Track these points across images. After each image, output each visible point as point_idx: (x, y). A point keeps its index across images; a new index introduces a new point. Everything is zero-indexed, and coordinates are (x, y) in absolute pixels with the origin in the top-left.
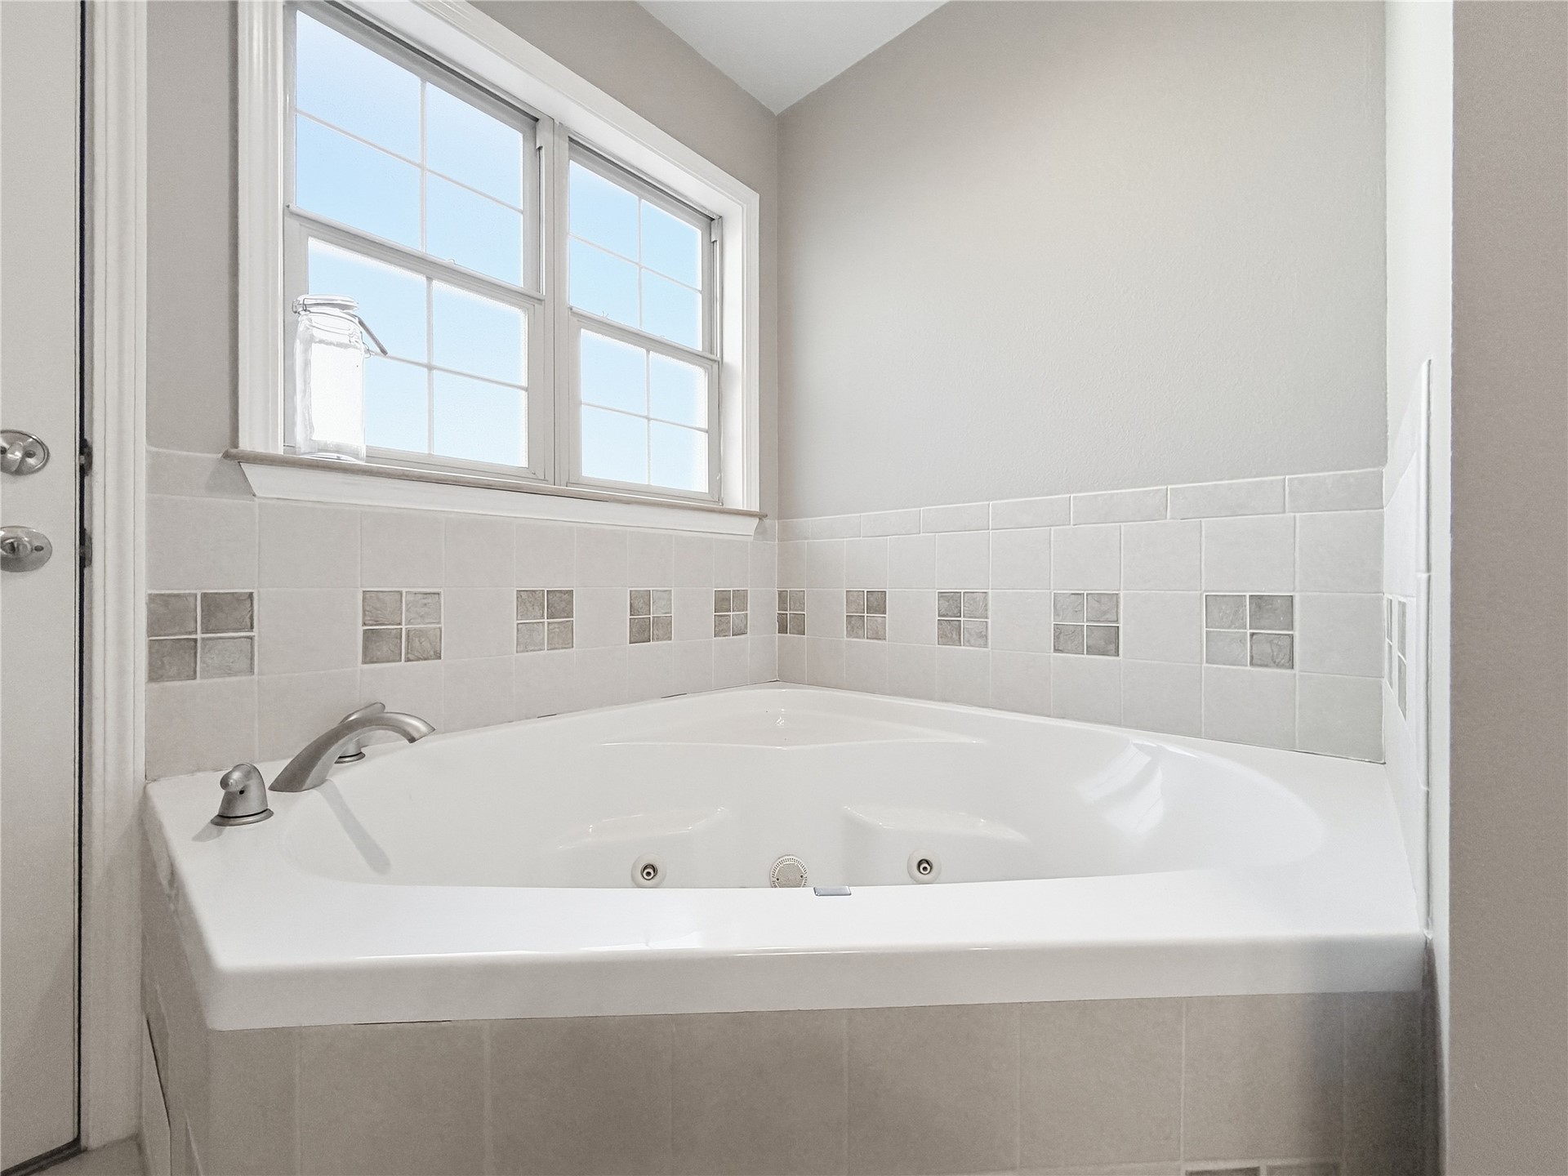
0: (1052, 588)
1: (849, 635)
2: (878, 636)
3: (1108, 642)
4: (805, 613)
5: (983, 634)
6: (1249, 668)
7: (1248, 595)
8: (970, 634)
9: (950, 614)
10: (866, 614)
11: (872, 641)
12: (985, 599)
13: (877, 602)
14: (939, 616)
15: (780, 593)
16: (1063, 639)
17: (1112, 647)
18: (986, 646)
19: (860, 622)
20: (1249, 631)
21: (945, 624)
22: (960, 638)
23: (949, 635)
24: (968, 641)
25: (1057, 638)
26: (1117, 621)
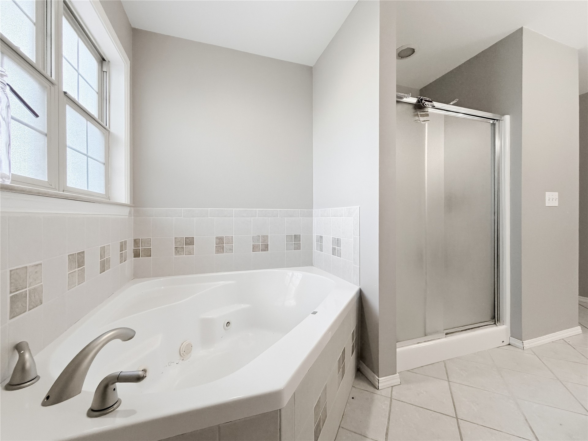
0: (252, 234)
1: (176, 254)
2: (190, 254)
3: (266, 248)
4: (151, 248)
5: (232, 249)
6: (294, 250)
7: (293, 235)
8: (227, 249)
9: (220, 243)
10: (184, 246)
11: (187, 256)
12: (232, 238)
13: (190, 241)
14: (216, 244)
15: (135, 240)
16: (255, 248)
17: (267, 249)
18: (232, 252)
19: (182, 249)
20: (294, 243)
21: (218, 247)
22: (223, 251)
23: (220, 251)
24: (226, 252)
25: (253, 248)
26: (268, 242)
